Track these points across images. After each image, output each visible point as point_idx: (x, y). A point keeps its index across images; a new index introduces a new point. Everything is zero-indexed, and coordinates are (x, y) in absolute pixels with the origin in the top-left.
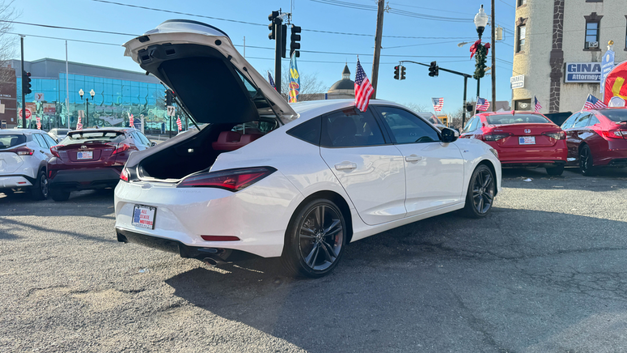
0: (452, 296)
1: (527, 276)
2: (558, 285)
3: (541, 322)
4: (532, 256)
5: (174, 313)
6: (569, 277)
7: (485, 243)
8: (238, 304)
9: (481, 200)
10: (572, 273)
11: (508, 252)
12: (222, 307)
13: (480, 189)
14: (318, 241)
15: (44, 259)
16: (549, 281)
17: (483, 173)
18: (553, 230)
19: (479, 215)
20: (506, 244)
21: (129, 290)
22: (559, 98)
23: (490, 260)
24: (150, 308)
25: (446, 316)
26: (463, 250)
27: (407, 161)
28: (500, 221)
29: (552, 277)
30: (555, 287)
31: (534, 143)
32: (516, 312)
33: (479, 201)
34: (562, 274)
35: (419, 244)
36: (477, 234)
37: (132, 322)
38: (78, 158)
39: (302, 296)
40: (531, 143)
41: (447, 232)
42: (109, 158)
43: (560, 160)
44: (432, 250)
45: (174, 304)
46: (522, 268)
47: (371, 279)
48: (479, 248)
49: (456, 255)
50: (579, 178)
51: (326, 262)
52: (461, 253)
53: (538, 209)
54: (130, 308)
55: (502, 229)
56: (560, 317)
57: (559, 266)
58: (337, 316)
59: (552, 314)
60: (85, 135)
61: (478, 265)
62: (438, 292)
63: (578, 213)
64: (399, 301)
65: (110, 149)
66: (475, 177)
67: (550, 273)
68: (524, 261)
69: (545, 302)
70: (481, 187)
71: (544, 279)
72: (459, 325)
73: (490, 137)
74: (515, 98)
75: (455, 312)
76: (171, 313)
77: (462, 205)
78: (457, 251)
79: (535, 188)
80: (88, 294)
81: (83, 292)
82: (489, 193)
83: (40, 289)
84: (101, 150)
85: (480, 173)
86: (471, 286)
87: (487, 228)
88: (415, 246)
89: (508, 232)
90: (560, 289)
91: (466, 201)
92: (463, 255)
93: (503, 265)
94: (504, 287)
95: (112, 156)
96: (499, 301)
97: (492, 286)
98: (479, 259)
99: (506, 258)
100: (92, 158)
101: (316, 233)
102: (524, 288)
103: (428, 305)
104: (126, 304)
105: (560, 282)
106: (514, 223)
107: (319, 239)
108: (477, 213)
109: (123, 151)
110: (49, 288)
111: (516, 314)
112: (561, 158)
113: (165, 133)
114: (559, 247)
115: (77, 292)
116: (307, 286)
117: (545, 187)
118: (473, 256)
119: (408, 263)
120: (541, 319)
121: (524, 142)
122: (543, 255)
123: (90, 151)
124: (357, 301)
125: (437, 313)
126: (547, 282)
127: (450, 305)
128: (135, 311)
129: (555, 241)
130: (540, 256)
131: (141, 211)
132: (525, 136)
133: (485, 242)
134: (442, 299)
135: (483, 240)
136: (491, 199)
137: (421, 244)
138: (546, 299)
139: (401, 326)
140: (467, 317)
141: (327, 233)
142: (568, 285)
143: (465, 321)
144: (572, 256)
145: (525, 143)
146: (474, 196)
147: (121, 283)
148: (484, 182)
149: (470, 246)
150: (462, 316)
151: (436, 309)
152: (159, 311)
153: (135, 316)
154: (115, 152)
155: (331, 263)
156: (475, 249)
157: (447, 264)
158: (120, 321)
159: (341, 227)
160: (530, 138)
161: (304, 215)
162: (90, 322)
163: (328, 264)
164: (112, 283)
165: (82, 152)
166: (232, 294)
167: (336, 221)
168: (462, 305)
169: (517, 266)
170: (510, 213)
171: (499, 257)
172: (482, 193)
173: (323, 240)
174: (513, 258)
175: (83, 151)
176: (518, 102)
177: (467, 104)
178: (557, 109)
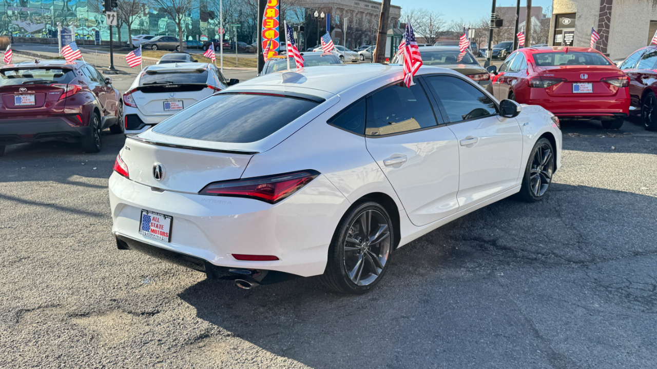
0: (523, 321)
1: (602, 289)
2: (639, 301)
3: (627, 357)
4: (604, 259)
5: (205, 346)
6: (650, 291)
7: (547, 240)
8: (277, 334)
9: (539, 181)
10: (652, 284)
11: (575, 253)
12: (260, 338)
13: (538, 168)
14: (363, 251)
15: (15, 262)
16: (628, 296)
17: (542, 148)
18: (624, 220)
19: (535, 198)
20: (571, 242)
21: (139, 311)
22: (610, 13)
23: (557, 264)
24: (175, 340)
25: (522, 350)
26: (523, 250)
27: (461, 146)
28: (559, 206)
29: (631, 290)
30: (636, 305)
31: (591, 92)
32: (599, 343)
33: (536, 182)
34: (641, 286)
35: (469, 240)
36: (536, 226)
37: (160, 362)
38: (16, 104)
39: (351, 322)
40: (587, 92)
41: (500, 223)
42: (56, 104)
43: (620, 113)
44: (485, 249)
45: (203, 334)
46: (595, 277)
47: (425, 295)
48: (541, 246)
49: (515, 256)
50: (642, 135)
51: (371, 275)
52: (520, 254)
53: (600, 186)
54: (151, 341)
55: (564, 219)
56: (647, 349)
57: (637, 275)
58: (398, 352)
59: (639, 344)
60: (21, 72)
61: (543, 272)
62: (507, 315)
63: (649, 194)
64: (464, 328)
65: (58, 92)
66: (534, 154)
67: (628, 284)
68: (595, 266)
69: (628, 328)
70: (539, 164)
71: (622, 294)
72: (539, 364)
73: (538, 83)
74: (555, 12)
75: (531, 344)
76: (201, 347)
77: (517, 189)
78: (516, 251)
79: (592, 151)
80: (90, 318)
81: (84, 315)
82: (548, 171)
83: (29, 310)
84: (46, 94)
85: (539, 149)
86: (541, 305)
87: (546, 217)
88: (463, 241)
89: (572, 224)
90: (642, 308)
91: (522, 184)
92: (523, 256)
93: (573, 272)
94: (578, 306)
95: (60, 101)
96: (576, 326)
97: (565, 304)
98: (543, 263)
99: (574, 262)
100: (34, 104)
101: (361, 242)
102: (601, 306)
103: (498, 334)
104: (144, 334)
105: (640, 297)
106: (577, 210)
107: (365, 249)
108: (533, 197)
109: (73, 95)
110: (38, 308)
111: (599, 346)
112: (621, 111)
113: (100, 44)
114: (634, 247)
115: (75, 315)
116: (352, 307)
117: (603, 149)
118: (536, 259)
119: (462, 269)
120: (628, 353)
121: (578, 90)
122: (617, 258)
123: (30, 94)
124: (416, 329)
125: (511, 346)
126: (626, 297)
127: (523, 334)
128: (158, 345)
129: (628, 238)
130: (613, 259)
131: (152, 218)
132: (581, 82)
133: (547, 238)
134: (512, 325)
135: (544, 235)
136: (548, 178)
137: (471, 239)
138: (629, 322)
139: (475, 365)
140: (546, 352)
141: (373, 242)
142: (650, 302)
143: (544, 357)
144: (650, 260)
145: (579, 92)
146: (531, 177)
147: (126, 301)
148: (543, 159)
149: (530, 244)
150: (540, 350)
151: (509, 340)
152: (187, 344)
153: (160, 351)
154: (64, 96)
155: (376, 276)
156: (537, 248)
157: (508, 272)
158: (145, 360)
159: (389, 232)
160: (586, 85)
161: (350, 224)
162: (109, 362)
163: (374, 277)
164: (115, 300)
165: (21, 96)
166: (266, 318)
167: (384, 226)
168: (537, 334)
169: (588, 274)
170: (569, 193)
171: (565, 260)
172: (539, 172)
173: (369, 249)
174: (583, 262)
175: (22, 94)
176: (558, 16)
177: (496, 18)
178: (608, 26)
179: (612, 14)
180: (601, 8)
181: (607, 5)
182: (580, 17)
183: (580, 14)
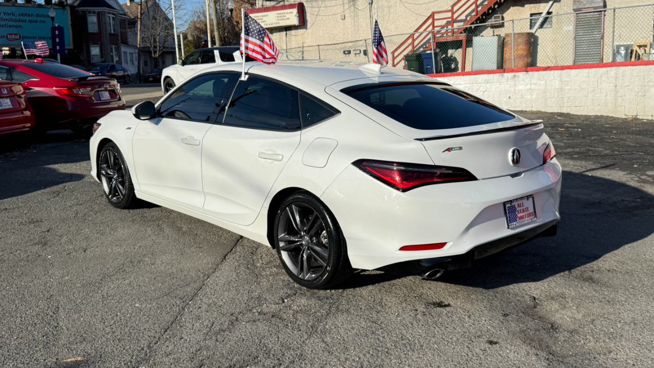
131: (516, 206)
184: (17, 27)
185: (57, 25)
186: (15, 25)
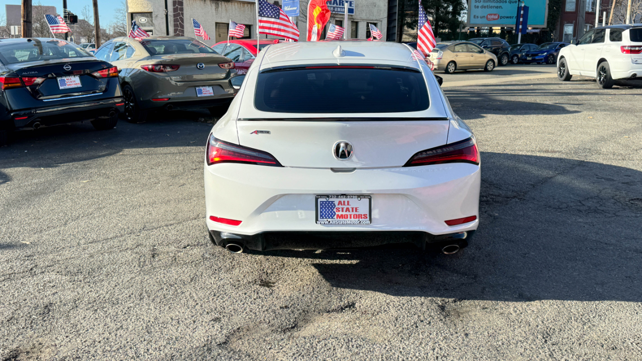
2: (591, 213)
21: (335, 307)
22: (182, 14)
71: (575, 210)
74: (130, 11)
81: (295, 327)
126: (581, 212)
131: (336, 203)
176: (134, 14)
177: (69, 14)
178: (182, 27)
179: (184, 15)
180: (174, 8)
181: (179, 7)
182: (157, 16)
183: (156, 14)
184: (497, 7)
185: (523, 5)
186: (496, 6)
